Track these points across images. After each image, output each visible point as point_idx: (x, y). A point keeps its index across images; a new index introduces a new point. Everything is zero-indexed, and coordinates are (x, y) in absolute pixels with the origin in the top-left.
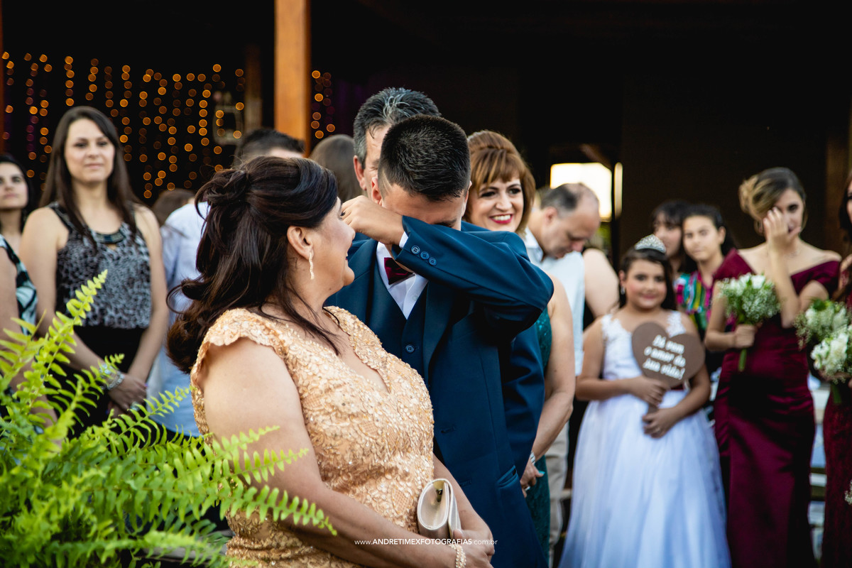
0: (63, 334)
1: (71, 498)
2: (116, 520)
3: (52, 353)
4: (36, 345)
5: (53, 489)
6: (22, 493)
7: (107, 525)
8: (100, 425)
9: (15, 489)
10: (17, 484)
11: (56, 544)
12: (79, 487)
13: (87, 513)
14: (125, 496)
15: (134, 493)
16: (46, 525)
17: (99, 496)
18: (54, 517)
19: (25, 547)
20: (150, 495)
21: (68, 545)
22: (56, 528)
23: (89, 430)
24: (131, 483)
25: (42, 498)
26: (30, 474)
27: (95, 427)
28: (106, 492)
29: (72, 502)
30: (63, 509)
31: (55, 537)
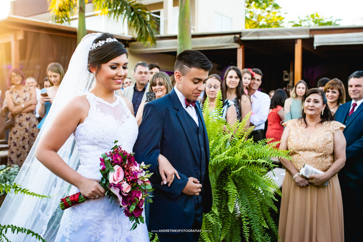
0: (244, 122)
1: (244, 152)
2: (252, 156)
3: (242, 125)
4: (239, 124)
5: (241, 150)
6: (236, 150)
7: (251, 157)
8: (251, 138)
9: (235, 150)
10: (235, 149)
11: (242, 160)
12: (246, 150)
13: (247, 154)
14: (254, 152)
15: (256, 151)
16: (240, 156)
17: (250, 151)
18: (241, 155)
19: (237, 160)
20: (259, 152)
21: (244, 160)
22: (242, 157)
23: (249, 139)
24: (255, 149)
25: (240, 151)
26: (237, 147)
27: (250, 139)
28: (251, 151)
29: (244, 153)
30: (243, 154)
31: (242, 158)
